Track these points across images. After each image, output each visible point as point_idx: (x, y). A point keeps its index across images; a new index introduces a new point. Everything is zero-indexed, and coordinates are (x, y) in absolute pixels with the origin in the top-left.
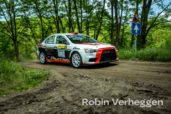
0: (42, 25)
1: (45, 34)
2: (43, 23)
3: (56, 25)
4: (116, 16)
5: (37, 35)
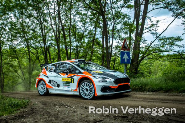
0: (29, 55)
1: (32, 65)
2: (30, 53)
3: (44, 55)
4: (107, 45)
5: (24, 66)
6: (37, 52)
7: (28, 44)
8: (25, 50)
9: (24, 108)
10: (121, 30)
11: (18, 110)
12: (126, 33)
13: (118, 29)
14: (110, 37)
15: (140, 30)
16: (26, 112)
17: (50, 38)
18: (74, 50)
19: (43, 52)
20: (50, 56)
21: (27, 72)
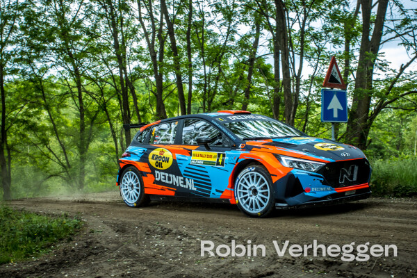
0: (81, 100)
1: (89, 126)
2: (83, 94)
3: (119, 99)
4: (286, 74)
5: (66, 127)
6: (102, 92)
7: (76, 70)
8: (69, 86)
9: (65, 240)
10: (323, 35)
11: (49, 246)
12: (336, 42)
13: (315, 31)
14: (293, 53)
15: (373, 34)
16: (73, 251)
17: (135, 54)
18: (199, 85)
19: (117, 90)
20: (136, 103)
21: (74, 145)
